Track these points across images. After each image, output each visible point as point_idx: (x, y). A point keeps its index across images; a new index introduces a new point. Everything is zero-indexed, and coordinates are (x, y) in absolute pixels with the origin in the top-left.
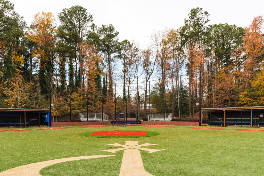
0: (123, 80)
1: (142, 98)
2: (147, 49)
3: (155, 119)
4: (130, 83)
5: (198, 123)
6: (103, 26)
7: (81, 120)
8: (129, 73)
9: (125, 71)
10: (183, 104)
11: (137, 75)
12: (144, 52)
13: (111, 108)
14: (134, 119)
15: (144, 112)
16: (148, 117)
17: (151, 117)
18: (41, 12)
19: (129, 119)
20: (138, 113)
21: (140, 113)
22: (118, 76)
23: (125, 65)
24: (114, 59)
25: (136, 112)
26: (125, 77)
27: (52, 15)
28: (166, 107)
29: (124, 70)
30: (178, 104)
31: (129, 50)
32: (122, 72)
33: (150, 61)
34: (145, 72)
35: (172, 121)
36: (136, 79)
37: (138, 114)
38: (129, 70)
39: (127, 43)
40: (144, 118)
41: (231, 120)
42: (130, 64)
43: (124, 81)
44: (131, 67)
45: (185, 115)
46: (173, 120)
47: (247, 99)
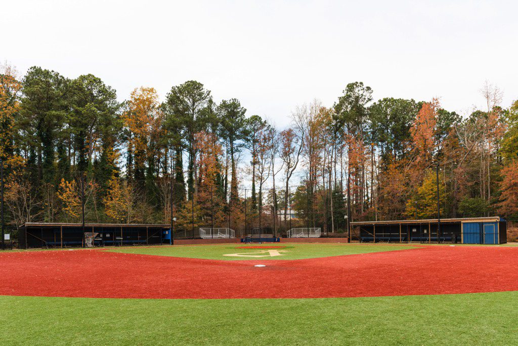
0: (251, 176)
1: (280, 198)
2: (287, 129)
3: (298, 236)
4: (263, 181)
5: (346, 239)
6: (224, 102)
7: (202, 237)
8: (261, 166)
9: (254, 163)
10: (339, 213)
11: (273, 171)
12: (283, 134)
13: (237, 221)
14: (270, 236)
15: (283, 224)
16: (288, 232)
17: (294, 232)
18: (139, 87)
19: (262, 236)
20: (276, 227)
21: (278, 227)
22: (245, 170)
23: (254, 154)
24: (239, 148)
25: (272, 226)
26: (254, 172)
27: (154, 92)
28: (315, 218)
29: (253, 161)
30: (331, 214)
31: (260, 131)
32: (250, 164)
33: (293, 147)
34: (285, 165)
35: (320, 237)
36: (271, 177)
37: (276, 229)
38: (261, 160)
39: (256, 119)
40: (284, 234)
41: (385, 236)
42: (263, 151)
43: (254, 178)
44: (264, 156)
45: (342, 230)
46: (322, 236)
47: (413, 209)
